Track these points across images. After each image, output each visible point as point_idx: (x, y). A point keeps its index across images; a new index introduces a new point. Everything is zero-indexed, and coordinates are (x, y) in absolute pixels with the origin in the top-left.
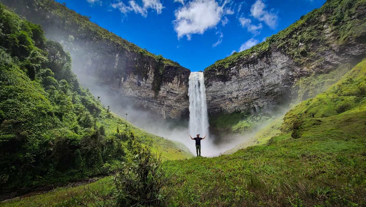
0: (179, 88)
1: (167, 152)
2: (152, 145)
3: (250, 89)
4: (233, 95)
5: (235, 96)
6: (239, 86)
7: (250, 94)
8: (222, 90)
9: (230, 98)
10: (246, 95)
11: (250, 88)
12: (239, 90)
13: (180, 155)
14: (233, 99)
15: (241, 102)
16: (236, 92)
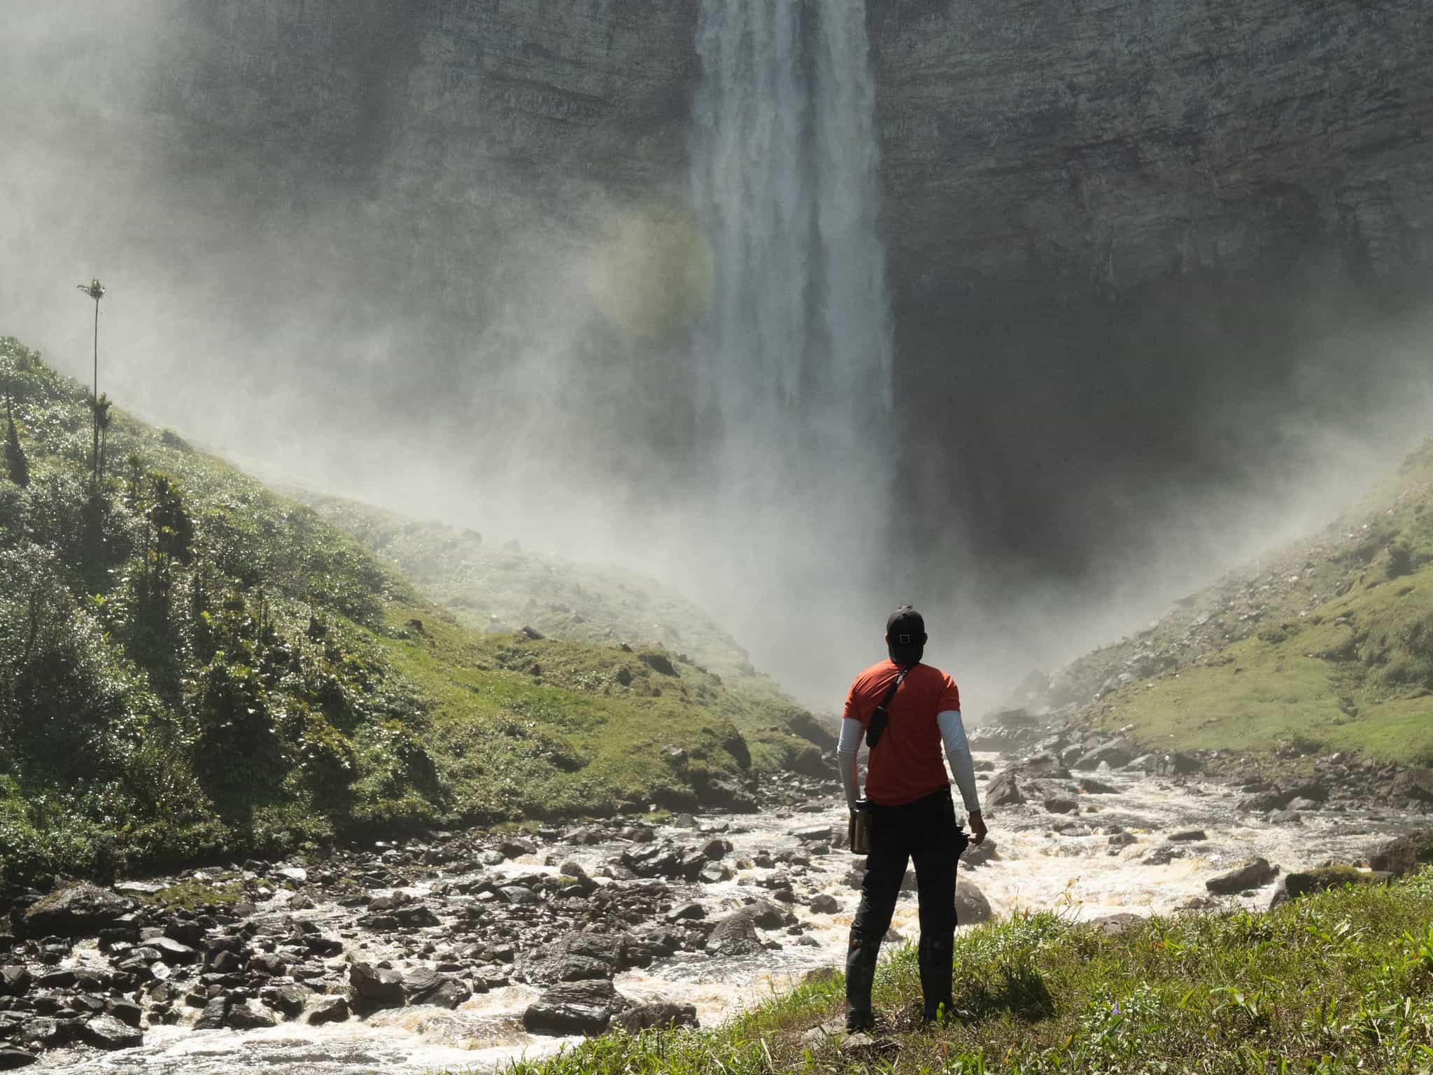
0: (610, 37)
1: (537, 671)
2: (378, 611)
3: (1317, 52)
4: (1154, 108)
5: (1175, 122)
6: (1215, 20)
7: (1321, 94)
8: (1041, 57)
9: (1119, 140)
10: (1283, 102)
11: (1325, 38)
12: (1210, 61)
13: (668, 701)
14: (1152, 152)
15: (1234, 177)
16: (1183, 73)
